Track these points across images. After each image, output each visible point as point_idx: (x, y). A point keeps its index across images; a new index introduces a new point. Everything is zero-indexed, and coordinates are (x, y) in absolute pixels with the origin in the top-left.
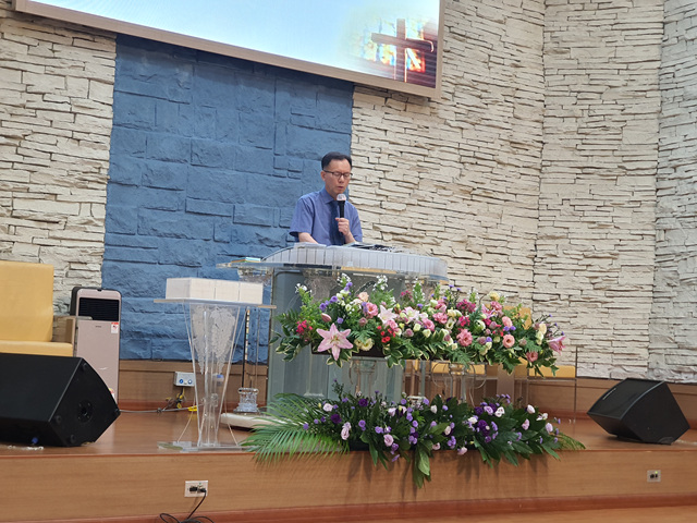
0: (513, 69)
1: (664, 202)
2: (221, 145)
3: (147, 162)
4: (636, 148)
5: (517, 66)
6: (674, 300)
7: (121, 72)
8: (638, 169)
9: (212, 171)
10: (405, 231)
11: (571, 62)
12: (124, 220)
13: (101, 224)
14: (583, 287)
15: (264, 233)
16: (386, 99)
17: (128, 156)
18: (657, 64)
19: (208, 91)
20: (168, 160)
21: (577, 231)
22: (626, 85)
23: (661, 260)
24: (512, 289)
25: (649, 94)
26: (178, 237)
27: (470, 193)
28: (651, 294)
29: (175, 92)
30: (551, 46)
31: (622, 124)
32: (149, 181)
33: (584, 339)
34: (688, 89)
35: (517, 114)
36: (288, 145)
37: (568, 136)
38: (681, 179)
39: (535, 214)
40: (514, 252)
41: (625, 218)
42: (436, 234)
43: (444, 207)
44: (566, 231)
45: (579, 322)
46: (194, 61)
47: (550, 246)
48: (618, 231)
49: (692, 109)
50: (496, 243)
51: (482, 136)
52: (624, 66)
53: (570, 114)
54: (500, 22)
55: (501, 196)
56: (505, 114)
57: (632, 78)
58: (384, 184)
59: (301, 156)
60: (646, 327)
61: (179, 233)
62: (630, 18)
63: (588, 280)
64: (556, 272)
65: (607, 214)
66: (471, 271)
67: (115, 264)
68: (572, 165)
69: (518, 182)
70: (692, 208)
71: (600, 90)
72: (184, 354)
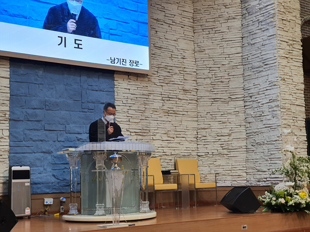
0: (182, 60)
1: (249, 111)
2: (58, 101)
3: (26, 110)
4: (235, 89)
5: (184, 58)
6: (255, 151)
7: (12, 73)
8: (237, 98)
9: (55, 112)
10: (140, 131)
11: (206, 55)
12: (17, 135)
13: (7, 138)
14: (218, 148)
15: (79, 136)
16: (129, 76)
17: (17, 108)
18: (241, 55)
19: (51, 78)
20: (35, 109)
22: (229, 64)
23: (249, 135)
24: (188, 152)
25: (238, 67)
26: (42, 141)
27: (167, 113)
28: (245, 150)
29: (36, 80)
30: (197, 49)
31: (229, 80)
32: (28, 118)
33: (220, 170)
34: (253, 64)
35: (185, 78)
36: (87, 99)
37: (207, 86)
38: (254, 101)
39: (196, 119)
40: (188, 136)
41: (233, 118)
42: (154, 131)
43: (156, 119)
44: (209, 126)
45: (217, 163)
46: (44, 66)
47: (203, 132)
48: (230, 124)
49: (255, 72)
50: (180, 133)
51: (171, 88)
52: (228, 56)
53: (208, 77)
54: (175, 41)
55: (181, 113)
56: (180, 78)
57: (231, 60)
58: (130, 112)
60: (245, 163)
61: (42, 139)
62: (229, 36)
63: (220, 146)
64: (206, 143)
65: (225, 117)
66: (170, 145)
67: (14, 154)
68: (210, 98)
69: (187, 106)
70: (259, 113)
71: (218, 66)
72: (48, 191)
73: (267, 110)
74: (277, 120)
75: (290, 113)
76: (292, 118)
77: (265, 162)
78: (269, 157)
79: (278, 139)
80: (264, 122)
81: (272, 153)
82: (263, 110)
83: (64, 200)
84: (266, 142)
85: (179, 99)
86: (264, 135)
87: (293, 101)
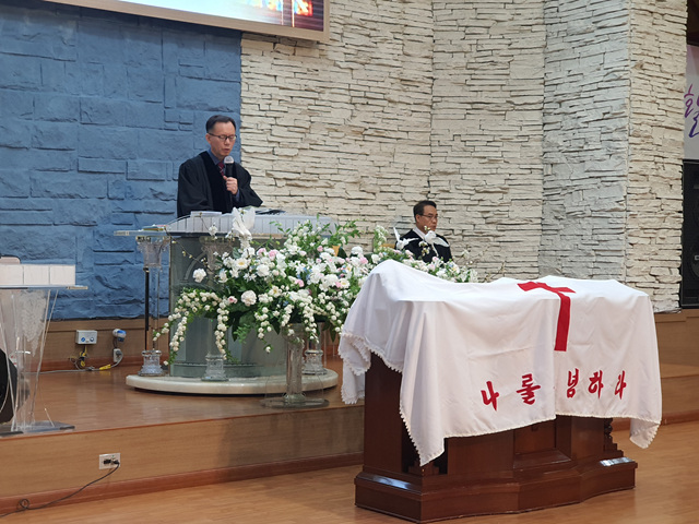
0: (401, 6)
1: (552, 137)
2: (110, 102)
3: (36, 123)
4: (522, 82)
5: (404, 3)
6: (561, 232)
7: (3, 33)
8: (525, 104)
9: (102, 128)
10: (298, 176)
12: (14, 183)
14: (475, 221)
15: (158, 188)
16: (275, 44)
17: (17, 119)
19: (93, 47)
20: (57, 120)
21: (469, 166)
22: (512, 20)
23: (549, 194)
24: (407, 227)
25: (535, 28)
26: (71, 197)
27: (362, 134)
28: (540, 227)
29: (60, 51)
31: (509, 59)
32: (39, 143)
34: (571, 24)
35: (406, 51)
36: (178, 98)
37: (458, 72)
38: (566, 114)
39: (427, 150)
40: (408, 190)
41: (515, 152)
42: (329, 177)
43: (336, 149)
44: (458, 167)
45: (472, 256)
46: (77, 17)
47: (444, 182)
48: (508, 166)
49: (575, 44)
50: (390, 182)
51: (372, 75)
53: (459, 49)
55: (393, 135)
56: (394, 52)
57: (518, 12)
58: (276, 131)
59: (191, 107)
60: (536, 259)
61: (72, 192)
63: (480, 215)
64: (450, 208)
65: (497, 149)
66: (366, 210)
67: (9, 228)
68: (462, 100)
69: (409, 119)
70: (576, 143)
71: (487, 24)
72: (85, 313)
73: (596, 136)
74: (618, 161)
75: (650, 147)
76: (652, 158)
77: (583, 259)
78: (594, 247)
79: (617, 206)
80: (588, 165)
81: (602, 237)
82: (588, 135)
83: (123, 335)
84: (589, 212)
85: (390, 101)
86: (586, 195)
87: (659, 118)
